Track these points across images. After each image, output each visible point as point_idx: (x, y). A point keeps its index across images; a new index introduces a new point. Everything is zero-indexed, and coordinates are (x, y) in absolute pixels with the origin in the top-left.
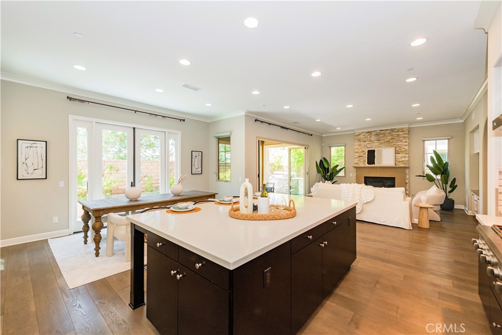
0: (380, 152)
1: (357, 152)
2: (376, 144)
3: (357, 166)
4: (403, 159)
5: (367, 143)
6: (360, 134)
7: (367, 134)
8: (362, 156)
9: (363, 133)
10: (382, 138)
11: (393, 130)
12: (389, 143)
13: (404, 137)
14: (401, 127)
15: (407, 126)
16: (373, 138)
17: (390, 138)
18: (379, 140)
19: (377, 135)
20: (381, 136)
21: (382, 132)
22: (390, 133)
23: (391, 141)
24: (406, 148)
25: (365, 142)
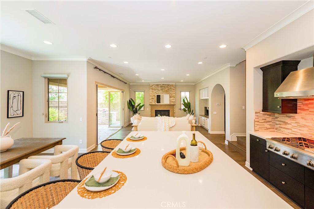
0: (163, 96)
1: (151, 96)
2: (161, 92)
3: (151, 104)
4: (173, 100)
5: (156, 91)
6: (153, 85)
7: (156, 86)
8: (154, 98)
9: (154, 85)
10: (164, 89)
11: (168, 85)
12: (167, 92)
13: (173, 89)
14: (172, 84)
15: (174, 84)
16: (159, 89)
17: (167, 89)
18: (162, 90)
19: (161, 87)
20: (163, 87)
21: (164, 86)
22: (167, 87)
23: (168, 91)
24: (174, 95)
25: (155, 90)
